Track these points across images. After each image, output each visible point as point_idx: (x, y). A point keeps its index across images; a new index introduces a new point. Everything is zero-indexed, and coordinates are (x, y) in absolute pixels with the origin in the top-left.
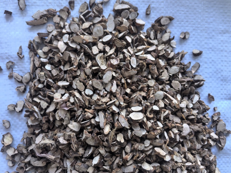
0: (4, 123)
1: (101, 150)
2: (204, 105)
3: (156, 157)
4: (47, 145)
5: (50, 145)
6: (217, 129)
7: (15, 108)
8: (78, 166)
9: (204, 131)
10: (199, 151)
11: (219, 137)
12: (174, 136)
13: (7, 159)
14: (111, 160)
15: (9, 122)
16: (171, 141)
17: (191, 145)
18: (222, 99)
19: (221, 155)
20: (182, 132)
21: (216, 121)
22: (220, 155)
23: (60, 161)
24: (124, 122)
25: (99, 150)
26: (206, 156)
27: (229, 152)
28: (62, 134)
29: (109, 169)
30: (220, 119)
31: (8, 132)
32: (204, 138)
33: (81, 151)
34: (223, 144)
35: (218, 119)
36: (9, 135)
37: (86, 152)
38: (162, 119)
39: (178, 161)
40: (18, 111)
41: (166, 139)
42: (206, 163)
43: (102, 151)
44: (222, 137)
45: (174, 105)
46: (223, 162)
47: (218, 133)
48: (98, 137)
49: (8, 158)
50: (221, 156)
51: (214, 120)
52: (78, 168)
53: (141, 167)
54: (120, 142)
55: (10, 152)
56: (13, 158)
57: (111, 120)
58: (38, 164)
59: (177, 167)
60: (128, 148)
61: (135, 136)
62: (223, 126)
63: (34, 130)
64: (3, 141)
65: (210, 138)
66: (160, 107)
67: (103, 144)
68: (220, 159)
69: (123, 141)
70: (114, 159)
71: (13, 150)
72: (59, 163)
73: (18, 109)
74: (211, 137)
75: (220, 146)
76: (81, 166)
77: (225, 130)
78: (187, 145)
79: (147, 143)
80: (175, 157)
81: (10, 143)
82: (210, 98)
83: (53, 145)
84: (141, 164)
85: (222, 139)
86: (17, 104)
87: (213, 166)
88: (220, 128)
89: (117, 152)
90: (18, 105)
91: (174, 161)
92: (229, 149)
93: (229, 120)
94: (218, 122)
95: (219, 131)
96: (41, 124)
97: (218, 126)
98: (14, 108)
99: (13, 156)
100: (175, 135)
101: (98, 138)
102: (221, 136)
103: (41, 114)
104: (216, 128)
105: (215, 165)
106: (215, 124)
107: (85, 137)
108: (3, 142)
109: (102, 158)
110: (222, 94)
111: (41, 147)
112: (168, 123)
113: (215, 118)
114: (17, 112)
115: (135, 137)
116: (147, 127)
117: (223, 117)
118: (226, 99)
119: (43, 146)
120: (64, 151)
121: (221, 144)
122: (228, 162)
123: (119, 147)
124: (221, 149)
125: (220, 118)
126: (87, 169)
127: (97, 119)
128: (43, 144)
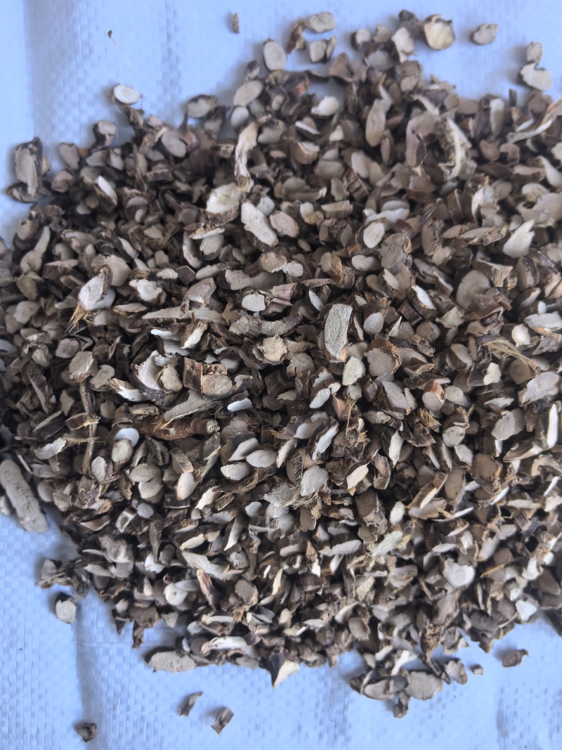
0: (489, 27)
1: (457, 313)
2: (497, 636)
3: (410, 478)
4: (452, 155)
5: (452, 164)
6: (414, 674)
7: (532, 66)
8: (402, 244)
9: (435, 630)
10: (368, 613)
11: (393, 678)
12: (452, 537)
13: (379, 28)
14: (424, 342)
15: (490, 43)
16: (432, 527)
17: (396, 588)
18: (502, 690)
19: (330, 684)
20: (456, 561)
21: (443, 669)
22: (329, 680)
23: (395, 188)
24: (540, 386)
25: (455, 310)
26: (349, 632)
27: (339, 707)
28: (490, 200)
29: (390, 334)
30: (444, 684)
31: (457, 36)
32: (395, 632)
33: (441, 254)
34: (369, 689)
35: (447, 676)
36: (449, 40)
37: (433, 268)
38: (512, 503)
39: (381, 544)
40: (523, 72)
41: (456, 512)
42: (328, 634)
43: (453, 318)
44: (392, 688)
45: (545, 541)
46: (303, 691)
47: (403, 675)
48: (498, 307)
49: (383, 30)
50: (326, 684)
51: (447, 663)
52: (396, 244)
53: (394, 430)
54: (486, 373)
55: (402, 40)
56: (383, 46)
57: (542, 348)
58: (373, 122)
59: (362, 541)
60: (457, 395)
61: (494, 417)
62: (423, 693)
63: (473, 116)
64: (438, 21)
65: (394, 651)
66: (548, 499)
67: (474, 320)
68: (315, 678)
69: (487, 380)
70: (428, 354)
71: (409, 48)
72: (387, 187)
73: (529, 74)
74: (398, 652)
75: (366, 680)
76: (402, 251)
77: (408, 696)
78: (404, 577)
79: (465, 454)
80: (397, 534)
81: (431, 41)
82: (516, 656)
83: (451, 172)
84: (400, 433)
85: (387, 687)
86: (543, 69)
87: (311, 655)
88: (419, 681)
89: (448, 361)
90: (540, 72)
91: (386, 533)
92: (345, 708)
93: (437, 711)
94: (439, 677)
95: (409, 679)
96: (492, 138)
97: (423, 676)
98: (531, 62)
99: (390, 48)
100: (457, 540)
101: (494, 307)
102: (395, 684)
103: (525, 140)
104: (418, 671)
105: (315, 662)
106: (432, 666)
107: (496, 270)
108: (434, 19)
109: (429, 316)
110: (517, 691)
111: (443, 136)
112: (499, 521)
113: (451, 669)
114: (521, 69)
115: (491, 417)
116: (514, 454)
117: (448, 693)
118: (501, 702)
119: (449, 140)
120: (440, 202)
121: (370, 682)
122: (302, 703)
123: (468, 368)
124: (353, 682)
125: (448, 683)
126: (389, 270)
127: (542, 306)
128: (453, 141)
